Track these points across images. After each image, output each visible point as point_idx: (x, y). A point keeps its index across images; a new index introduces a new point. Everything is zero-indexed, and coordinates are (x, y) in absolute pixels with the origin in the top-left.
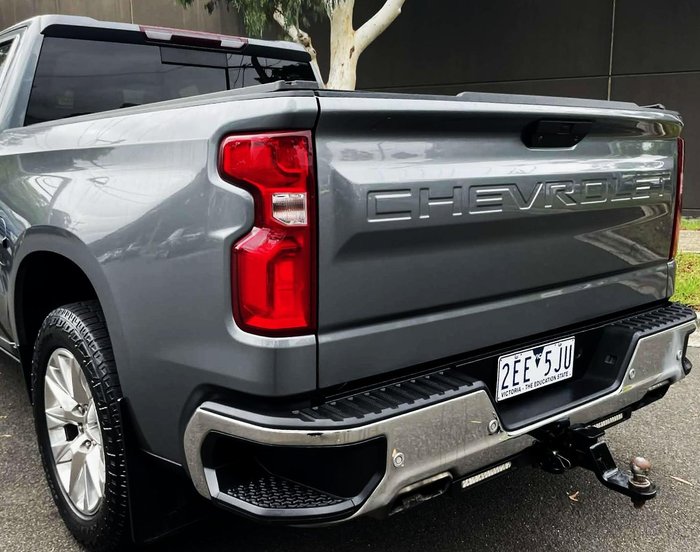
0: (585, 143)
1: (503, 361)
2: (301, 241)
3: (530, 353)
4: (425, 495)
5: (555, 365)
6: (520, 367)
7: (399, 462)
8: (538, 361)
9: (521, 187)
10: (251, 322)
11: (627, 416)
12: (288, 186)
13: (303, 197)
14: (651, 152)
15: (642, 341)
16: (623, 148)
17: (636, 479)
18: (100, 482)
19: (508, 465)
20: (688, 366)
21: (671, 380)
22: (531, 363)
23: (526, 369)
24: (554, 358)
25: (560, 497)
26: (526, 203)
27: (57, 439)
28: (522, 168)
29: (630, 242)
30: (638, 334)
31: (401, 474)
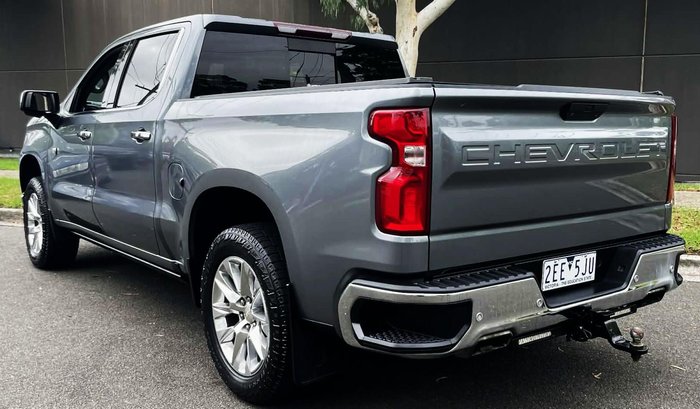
0: (603, 118)
1: (546, 263)
2: (421, 176)
3: (565, 260)
4: (494, 346)
5: (582, 270)
6: (558, 269)
7: (480, 318)
8: (570, 266)
9: (559, 146)
10: (388, 227)
11: (633, 311)
12: (414, 141)
13: (423, 148)
14: (660, 125)
15: (643, 256)
16: (640, 122)
17: (634, 341)
18: (263, 348)
19: (549, 334)
20: (679, 279)
21: (666, 288)
22: (566, 267)
23: (562, 271)
24: (582, 264)
25: (587, 376)
26: (563, 157)
27: (220, 325)
28: (563, 134)
29: (645, 196)
30: (641, 251)
31: (481, 327)
